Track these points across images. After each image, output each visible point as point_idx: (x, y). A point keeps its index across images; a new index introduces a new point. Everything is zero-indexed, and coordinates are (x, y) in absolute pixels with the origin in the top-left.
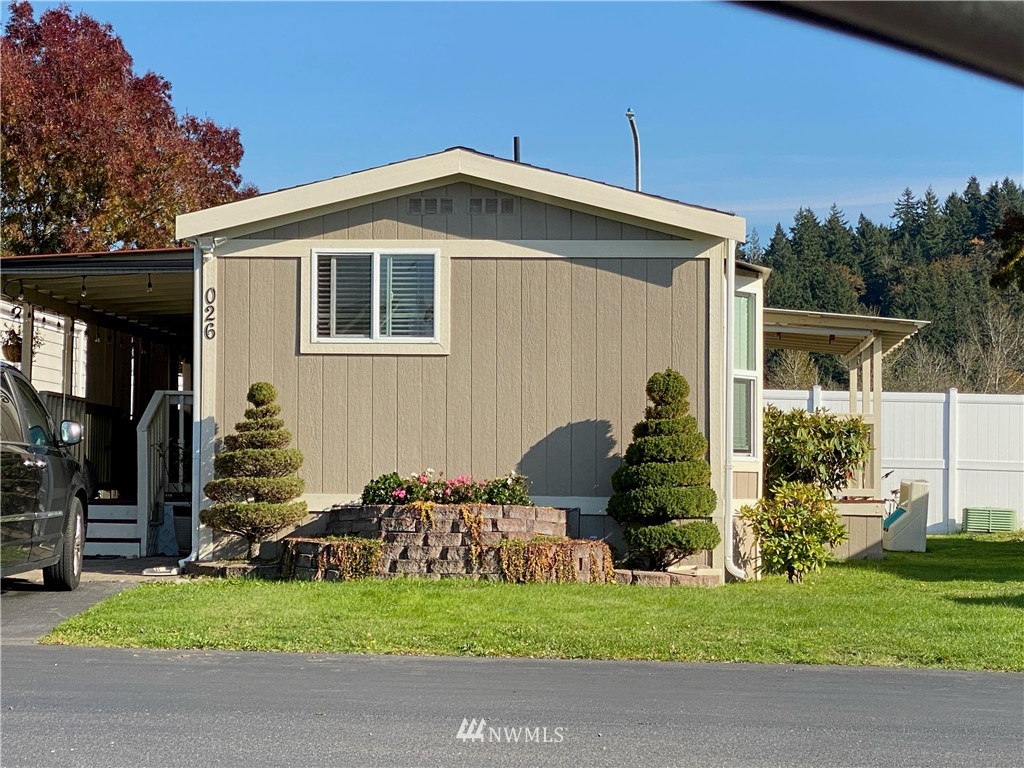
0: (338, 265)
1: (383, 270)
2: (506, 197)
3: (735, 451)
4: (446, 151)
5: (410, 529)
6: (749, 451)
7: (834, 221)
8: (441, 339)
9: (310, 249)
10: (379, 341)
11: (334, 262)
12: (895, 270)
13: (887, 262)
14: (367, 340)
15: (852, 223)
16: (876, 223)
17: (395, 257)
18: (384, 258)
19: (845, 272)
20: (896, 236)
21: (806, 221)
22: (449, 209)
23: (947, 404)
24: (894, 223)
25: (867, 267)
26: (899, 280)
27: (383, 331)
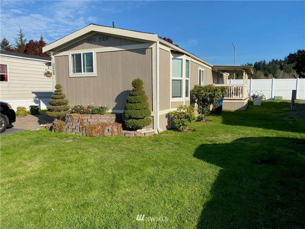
0: (76, 56)
1: (84, 57)
2: (107, 36)
3: (172, 97)
4: (89, 25)
5: (70, 121)
6: (181, 97)
7: (277, 60)
8: (95, 73)
9: (69, 53)
10: (84, 74)
11: (75, 56)
12: (284, 65)
13: (283, 64)
14: (81, 74)
15: (279, 60)
16: (282, 60)
17: (86, 53)
18: (83, 54)
19: (278, 65)
20: (284, 61)
21: (273, 60)
22: (95, 41)
23: (272, 81)
24: (284, 60)
25: (280, 65)
26: (284, 66)
27: (84, 71)
